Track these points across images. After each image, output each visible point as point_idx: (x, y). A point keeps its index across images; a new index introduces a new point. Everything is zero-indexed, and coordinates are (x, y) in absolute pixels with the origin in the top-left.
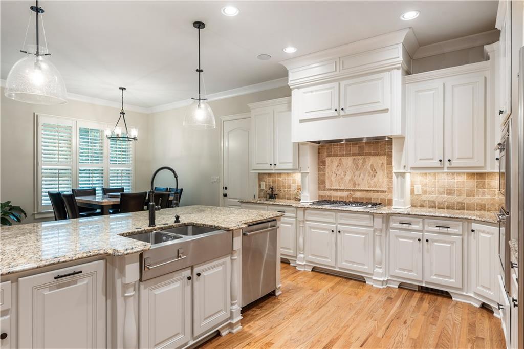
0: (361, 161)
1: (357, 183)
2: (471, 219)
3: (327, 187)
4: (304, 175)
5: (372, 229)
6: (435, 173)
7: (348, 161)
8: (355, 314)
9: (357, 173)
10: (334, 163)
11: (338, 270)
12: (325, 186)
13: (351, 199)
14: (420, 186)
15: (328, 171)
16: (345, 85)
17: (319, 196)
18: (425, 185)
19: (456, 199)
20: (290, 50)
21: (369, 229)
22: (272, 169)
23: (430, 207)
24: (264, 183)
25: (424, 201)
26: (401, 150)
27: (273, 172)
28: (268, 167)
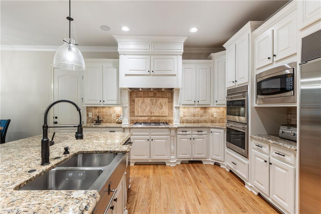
0: (155, 101)
1: (152, 112)
2: (210, 127)
3: (136, 115)
4: (124, 108)
5: (170, 136)
6: (188, 107)
7: (148, 100)
8: (179, 185)
9: (153, 107)
10: (140, 101)
11: (151, 161)
12: (134, 114)
13: (149, 121)
14: (182, 113)
15: (136, 106)
16: (154, 58)
17: (131, 120)
18: (184, 113)
19: (196, 118)
20: (125, 29)
21: (167, 136)
22: (101, 104)
23: (186, 123)
24: (91, 113)
25: (184, 120)
26: (178, 96)
27: (102, 106)
28: (98, 102)
